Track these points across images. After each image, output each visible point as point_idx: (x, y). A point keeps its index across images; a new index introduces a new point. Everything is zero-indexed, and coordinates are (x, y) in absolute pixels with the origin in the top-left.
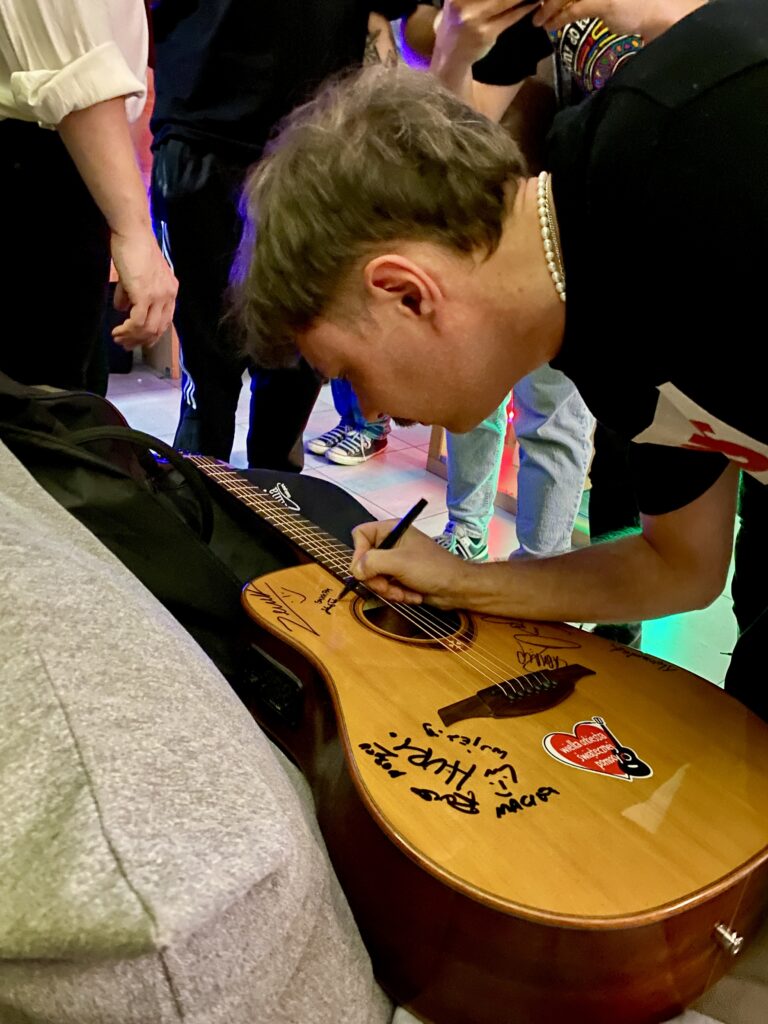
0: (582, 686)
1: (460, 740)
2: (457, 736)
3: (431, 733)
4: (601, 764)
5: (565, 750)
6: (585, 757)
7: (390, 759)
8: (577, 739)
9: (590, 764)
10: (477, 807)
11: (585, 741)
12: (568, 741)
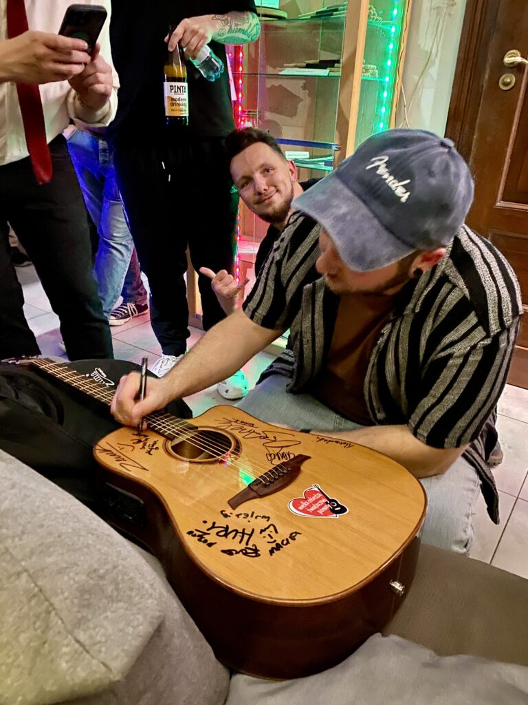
0: (305, 467)
1: (243, 516)
2: (241, 514)
3: (226, 516)
4: (321, 511)
5: (301, 508)
6: (312, 509)
7: (206, 537)
8: (306, 499)
9: (315, 513)
10: (259, 552)
11: (311, 500)
12: (302, 502)
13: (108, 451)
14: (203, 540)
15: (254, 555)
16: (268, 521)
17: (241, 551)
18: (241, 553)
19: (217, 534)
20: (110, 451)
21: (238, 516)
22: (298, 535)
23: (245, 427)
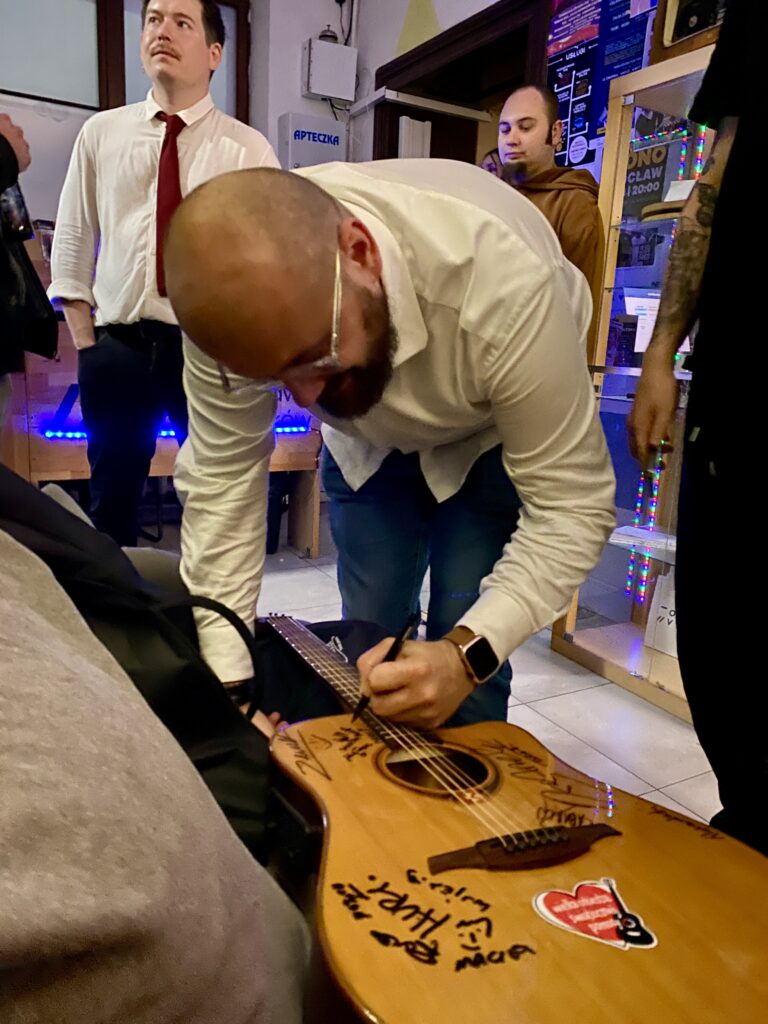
1: (442, 889)
2: (440, 885)
3: (412, 879)
4: (595, 927)
6: (579, 918)
7: (360, 902)
8: (576, 898)
9: (583, 927)
10: (437, 958)
11: (585, 901)
12: (565, 900)
14: (352, 904)
15: (425, 958)
16: (483, 910)
17: (406, 944)
18: (403, 948)
19: (381, 903)
21: (433, 886)
22: (528, 954)
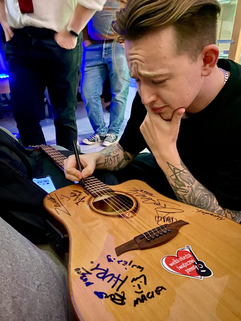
2: (122, 261)
3: (110, 260)
4: (188, 271)
5: (171, 265)
6: (181, 267)
7: (88, 276)
8: (178, 258)
10: (125, 301)
11: (182, 259)
12: (173, 260)
13: (53, 199)
14: (84, 278)
15: (120, 302)
16: (141, 271)
17: (111, 295)
18: (110, 298)
19: (97, 275)
20: (54, 199)
21: (119, 262)
22: (163, 290)
23: (146, 195)
